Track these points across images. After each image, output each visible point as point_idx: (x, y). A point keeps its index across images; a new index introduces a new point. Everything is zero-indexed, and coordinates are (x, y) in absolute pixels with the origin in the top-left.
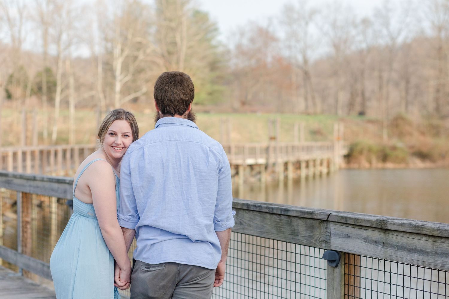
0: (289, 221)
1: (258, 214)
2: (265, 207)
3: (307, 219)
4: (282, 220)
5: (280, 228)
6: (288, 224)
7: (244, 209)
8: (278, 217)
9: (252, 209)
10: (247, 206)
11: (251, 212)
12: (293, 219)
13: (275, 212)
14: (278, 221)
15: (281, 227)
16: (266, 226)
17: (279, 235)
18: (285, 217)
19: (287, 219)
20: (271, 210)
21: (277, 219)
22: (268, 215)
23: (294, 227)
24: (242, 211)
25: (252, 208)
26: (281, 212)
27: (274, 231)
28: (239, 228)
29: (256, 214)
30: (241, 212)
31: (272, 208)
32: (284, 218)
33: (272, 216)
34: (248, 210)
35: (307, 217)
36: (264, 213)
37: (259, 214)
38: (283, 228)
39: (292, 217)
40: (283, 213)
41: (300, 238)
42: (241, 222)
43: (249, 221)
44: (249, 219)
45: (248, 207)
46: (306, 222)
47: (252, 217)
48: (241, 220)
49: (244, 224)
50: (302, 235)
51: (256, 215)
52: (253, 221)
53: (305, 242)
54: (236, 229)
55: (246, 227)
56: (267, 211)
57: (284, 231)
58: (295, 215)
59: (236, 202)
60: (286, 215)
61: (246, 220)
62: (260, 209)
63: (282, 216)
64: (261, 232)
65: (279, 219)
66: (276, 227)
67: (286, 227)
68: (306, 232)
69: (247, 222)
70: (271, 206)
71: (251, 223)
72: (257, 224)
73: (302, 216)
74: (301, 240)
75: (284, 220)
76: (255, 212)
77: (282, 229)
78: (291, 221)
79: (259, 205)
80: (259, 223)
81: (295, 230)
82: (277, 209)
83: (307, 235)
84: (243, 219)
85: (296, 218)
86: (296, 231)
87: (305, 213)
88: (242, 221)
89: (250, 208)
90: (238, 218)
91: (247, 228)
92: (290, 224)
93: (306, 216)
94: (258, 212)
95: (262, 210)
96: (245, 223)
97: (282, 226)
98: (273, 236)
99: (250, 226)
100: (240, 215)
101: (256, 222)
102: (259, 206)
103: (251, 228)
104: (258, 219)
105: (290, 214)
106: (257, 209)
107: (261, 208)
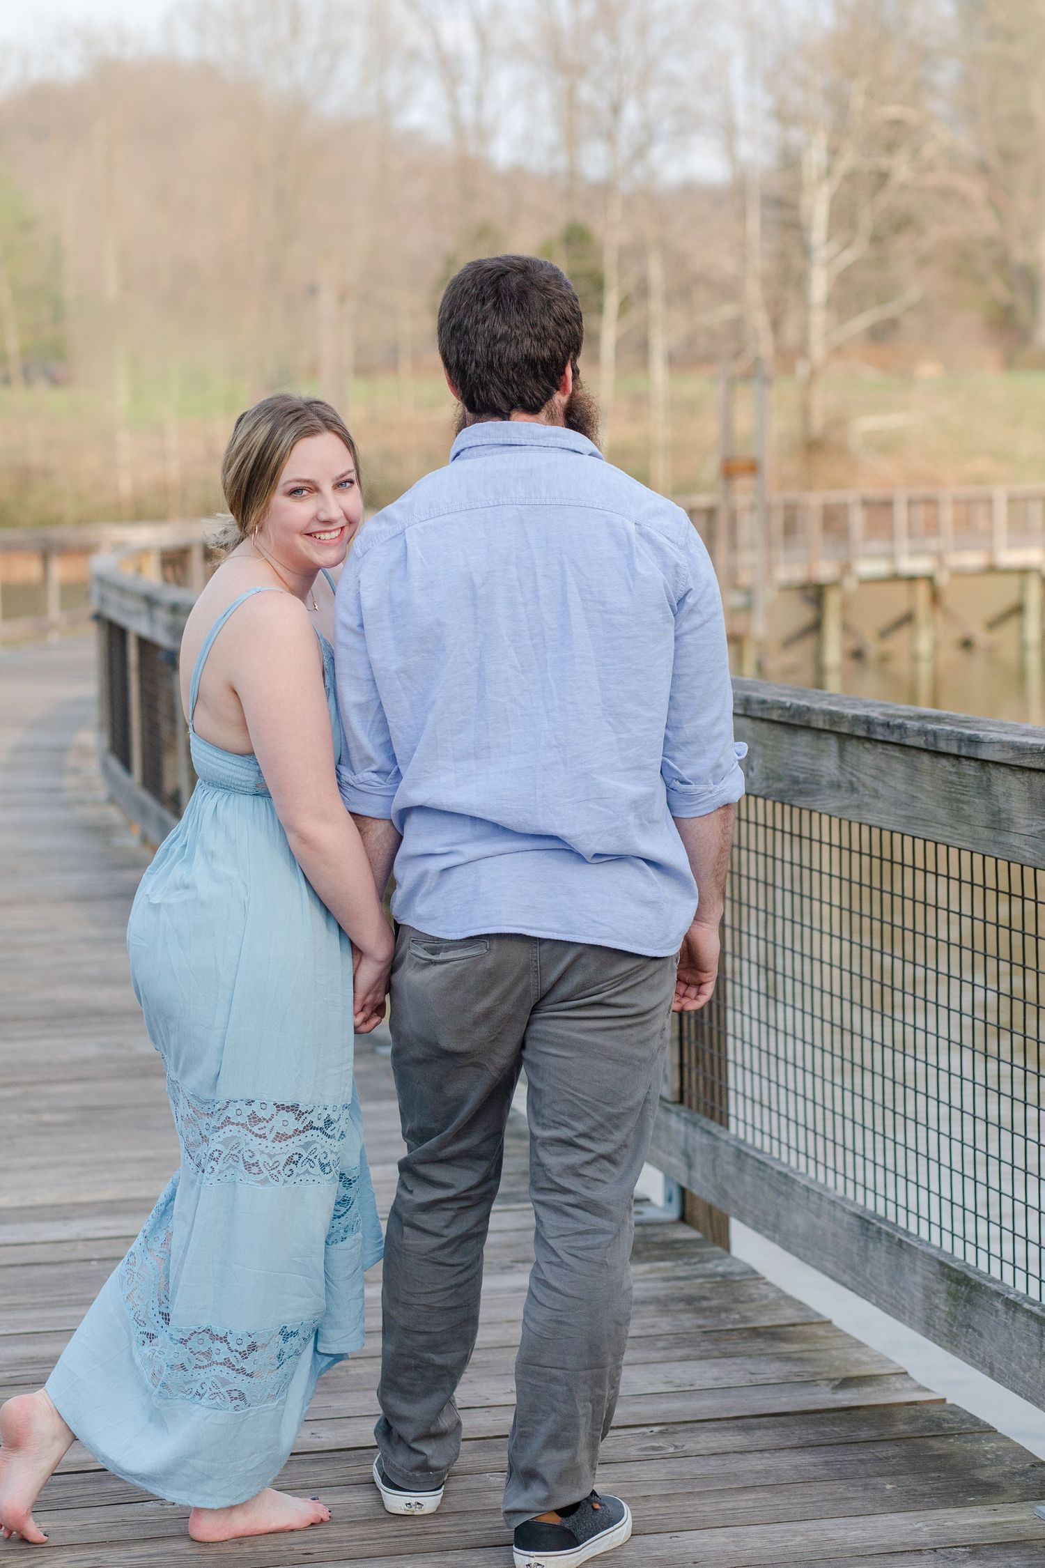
0: (985, 779)
1: (896, 753)
2: (915, 729)
3: (1034, 774)
4: (965, 775)
5: (961, 805)
6: (980, 791)
7: (858, 738)
8: (953, 766)
9: (880, 737)
10: (865, 727)
11: (880, 748)
12: (994, 772)
13: (943, 746)
14: (954, 778)
15: (963, 802)
16: (919, 795)
17: (956, 829)
18: (973, 764)
19: (978, 774)
20: (931, 739)
21: (950, 772)
22: (926, 759)
23: (997, 801)
24: (854, 742)
25: (880, 734)
26: (960, 748)
27: (942, 814)
28: (846, 802)
29: (892, 753)
30: (851, 746)
31: (935, 734)
32: (969, 769)
33: (935, 760)
34: (869, 740)
35: (1032, 765)
36: (913, 752)
37: (902, 756)
38: (968, 803)
39: (990, 765)
40: (964, 752)
41: (1015, 840)
42: (851, 783)
43: (875, 778)
44: (873, 772)
45: (868, 730)
46: (1031, 785)
47: (883, 765)
48: (851, 774)
49: (861, 789)
50: (1021, 832)
51: (892, 757)
52: (886, 780)
53: (1028, 855)
54: (838, 807)
55: (867, 799)
56: (920, 742)
57: (970, 816)
58: (997, 757)
59: (837, 713)
60: (976, 760)
61: (866, 774)
62: (901, 735)
63: (964, 762)
64: (905, 817)
65: (955, 773)
66: (950, 800)
67: (977, 801)
68: (1032, 819)
69: (868, 781)
70: (932, 727)
71: (880, 786)
72: (895, 789)
73: (1018, 762)
74: (1018, 847)
75: (970, 775)
76: (889, 747)
77: (965, 807)
78: (989, 780)
79: (900, 721)
80: (901, 787)
81: (1000, 811)
82: (949, 736)
83: (1032, 830)
84: (857, 770)
85: (1002, 769)
86: (1004, 816)
87: (1024, 749)
88: (854, 779)
89: (875, 732)
90: (844, 767)
91: (868, 804)
92: (986, 790)
93: (1026, 762)
94: (896, 748)
95: (908, 742)
96: (864, 785)
97: (967, 798)
98: (939, 832)
99: (876, 795)
100: (848, 758)
101: (892, 784)
102: (900, 727)
103: (880, 805)
104: (898, 767)
105: (985, 753)
106: (894, 738)
107: (905, 732)
